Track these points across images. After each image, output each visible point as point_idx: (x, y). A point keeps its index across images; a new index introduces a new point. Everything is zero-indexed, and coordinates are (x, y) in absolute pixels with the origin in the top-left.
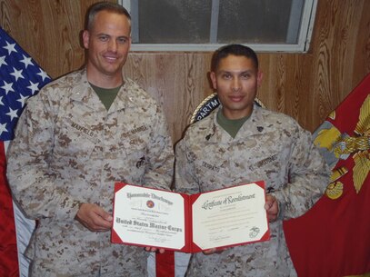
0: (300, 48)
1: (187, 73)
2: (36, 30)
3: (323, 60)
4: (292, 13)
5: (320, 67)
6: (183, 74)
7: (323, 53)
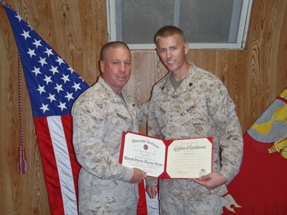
0: (238, 46)
1: (156, 64)
2: (50, 36)
3: (255, 55)
4: (232, 20)
5: (253, 59)
6: (153, 65)
7: (255, 49)
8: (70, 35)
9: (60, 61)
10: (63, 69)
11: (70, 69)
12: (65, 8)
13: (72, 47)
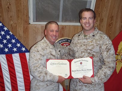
8: (11, 17)
9: (6, 29)
10: (7, 33)
11: (11, 33)
12: (8, 4)
13: (12, 22)
